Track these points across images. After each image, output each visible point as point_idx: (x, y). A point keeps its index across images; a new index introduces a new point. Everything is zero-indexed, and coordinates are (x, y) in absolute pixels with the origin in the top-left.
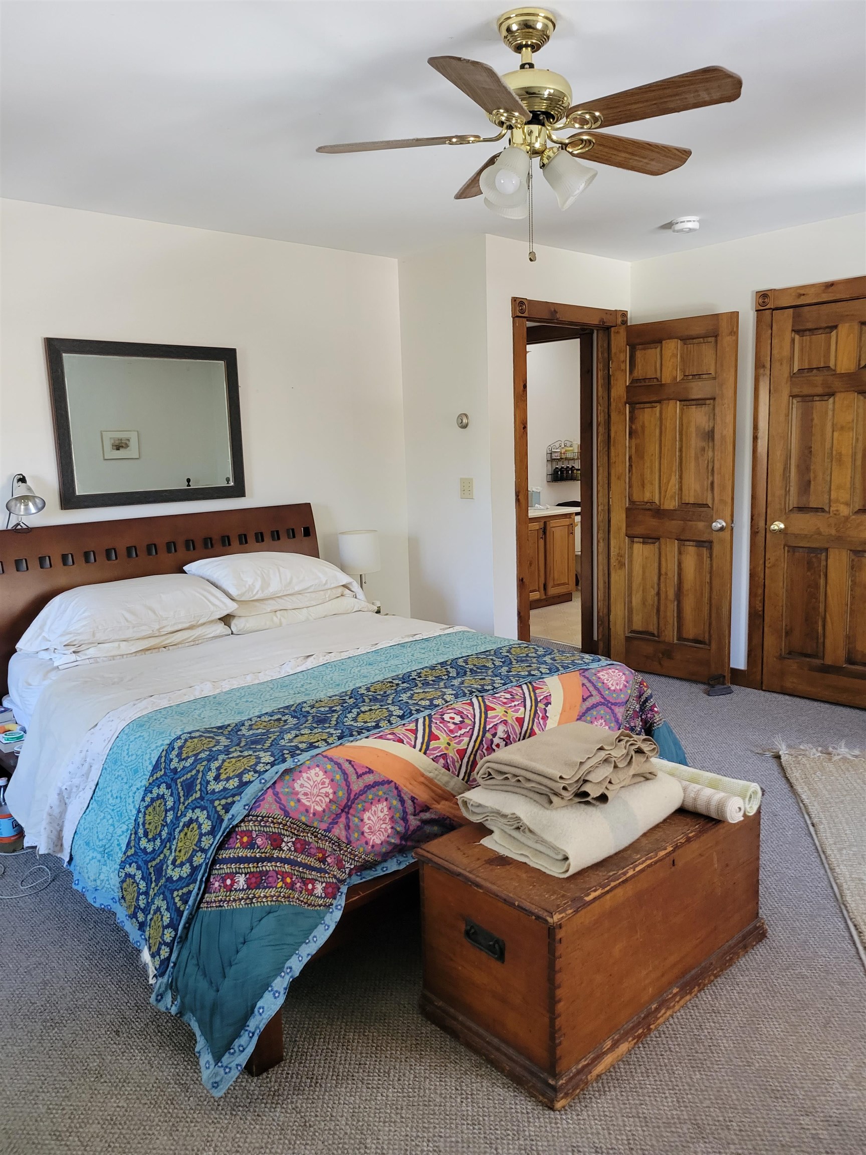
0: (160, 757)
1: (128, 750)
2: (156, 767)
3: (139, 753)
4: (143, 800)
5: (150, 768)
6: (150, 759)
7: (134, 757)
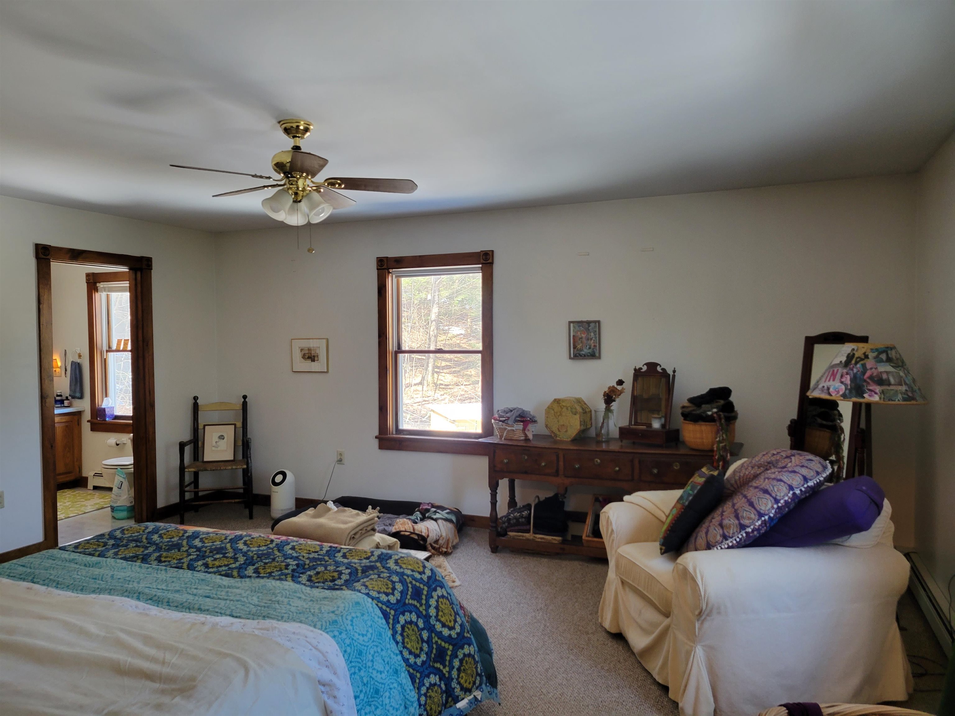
0: (381, 609)
1: (359, 635)
2: (386, 615)
3: (369, 623)
4: (397, 643)
5: (384, 621)
6: (379, 617)
7: (370, 630)
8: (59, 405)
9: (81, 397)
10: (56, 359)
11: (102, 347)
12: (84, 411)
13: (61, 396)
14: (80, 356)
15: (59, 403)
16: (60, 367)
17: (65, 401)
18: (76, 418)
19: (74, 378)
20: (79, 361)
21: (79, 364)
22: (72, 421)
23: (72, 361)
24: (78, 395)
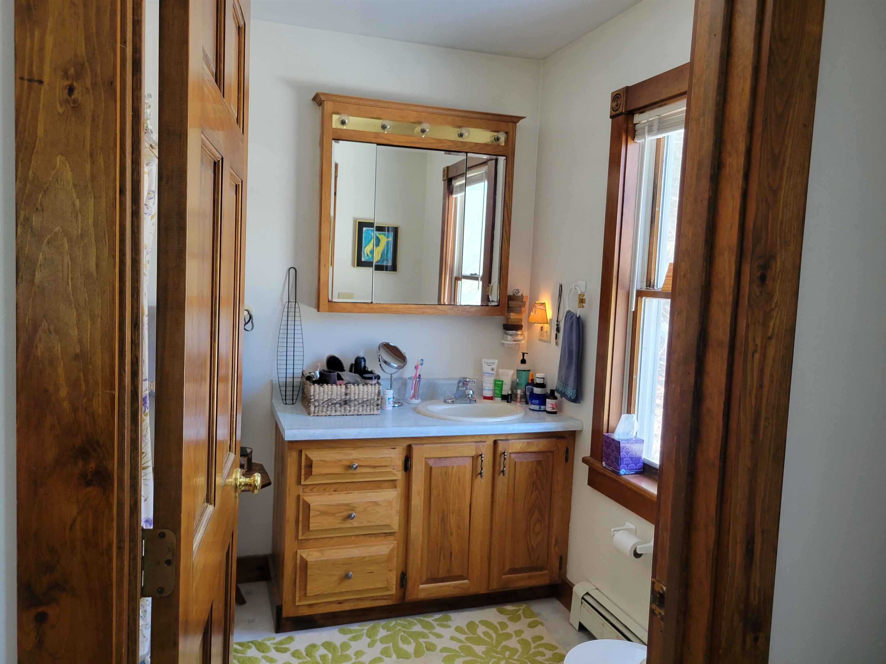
8: (537, 407)
9: (577, 399)
10: (543, 304)
11: (631, 281)
12: (581, 431)
13: (542, 386)
14: (582, 301)
15: (537, 401)
16: (550, 322)
17: (548, 400)
18: (562, 444)
19: (567, 350)
20: (579, 312)
21: (579, 319)
22: (552, 452)
23: (569, 312)
24: (570, 392)
